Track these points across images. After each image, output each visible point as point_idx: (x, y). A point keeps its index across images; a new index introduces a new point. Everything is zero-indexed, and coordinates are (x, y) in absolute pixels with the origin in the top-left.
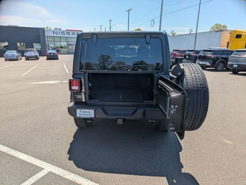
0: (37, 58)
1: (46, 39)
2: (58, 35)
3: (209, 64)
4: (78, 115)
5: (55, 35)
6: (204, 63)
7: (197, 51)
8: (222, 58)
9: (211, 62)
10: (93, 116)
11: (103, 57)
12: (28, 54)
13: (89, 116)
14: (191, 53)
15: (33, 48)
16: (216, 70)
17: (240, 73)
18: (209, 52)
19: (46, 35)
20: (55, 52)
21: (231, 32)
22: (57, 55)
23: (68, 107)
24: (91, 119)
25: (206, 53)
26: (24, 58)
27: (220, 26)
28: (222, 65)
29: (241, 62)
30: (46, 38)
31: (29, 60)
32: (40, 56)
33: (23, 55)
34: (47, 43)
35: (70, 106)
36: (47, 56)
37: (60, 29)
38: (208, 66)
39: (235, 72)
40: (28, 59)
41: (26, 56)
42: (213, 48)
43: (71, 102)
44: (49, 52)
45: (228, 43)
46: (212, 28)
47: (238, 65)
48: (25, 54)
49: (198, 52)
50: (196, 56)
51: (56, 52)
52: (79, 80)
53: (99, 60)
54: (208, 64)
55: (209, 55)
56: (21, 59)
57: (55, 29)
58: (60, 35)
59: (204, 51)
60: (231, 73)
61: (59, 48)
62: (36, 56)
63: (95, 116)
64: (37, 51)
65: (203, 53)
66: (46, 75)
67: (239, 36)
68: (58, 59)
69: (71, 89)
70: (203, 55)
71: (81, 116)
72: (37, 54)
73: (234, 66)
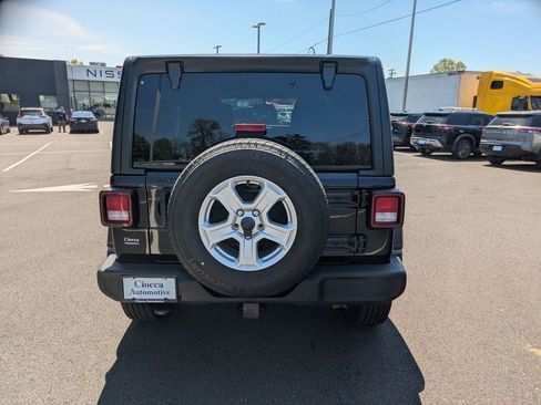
0: (46, 130)
1: (71, 87)
2: (98, 78)
3: (440, 145)
4: (128, 295)
5: (91, 78)
6: (428, 141)
7: (410, 116)
8: (466, 131)
9: (444, 140)
10: (172, 296)
11: (200, 124)
12: (25, 120)
13: (159, 298)
14: (397, 119)
15: (39, 106)
16: (455, 158)
17: (505, 163)
18: (437, 119)
19: (69, 77)
20: (90, 115)
21: (482, 76)
22: (95, 124)
23: (99, 273)
24: (166, 305)
25: (431, 119)
26: (15, 130)
27: (452, 63)
28: (468, 147)
29: (510, 140)
30: (70, 84)
31: (28, 133)
32: (55, 123)
33: (13, 123)
34: (71, 94)
35: (103, 269)
36: (72, 124)
37: (103, 65)
38: (437, 149)
39: (496, 161)
40: (24, 130)
41: (20, 125)
42: (447, 109)
43: (109, 253)
44: (76, 114)
45: (475, 98)
46: (436, 68)
47: (504, 146)
48: (19, 120)
49: (413, 118)
50: (410, 126)
51: (92, 116)
52: (129, 193)
53: (191, 133)
54: (437, 143)
55: (439, 123)
56: (8, 131)
57: (91, 64)
58: (104, 78)
59: (427, 114)
60: (488, 163)
61: (100, 108)
62: (45, 125)
63: (178, 296)
64: (48, 114)
65: (424, 120)
66: (64, 169)
67: (497, 85)
68: (98, 132)
69: (105, 220)
70: (425, 124)
71: (137, 297)
72: (48, 120)
73: (495, 148)
